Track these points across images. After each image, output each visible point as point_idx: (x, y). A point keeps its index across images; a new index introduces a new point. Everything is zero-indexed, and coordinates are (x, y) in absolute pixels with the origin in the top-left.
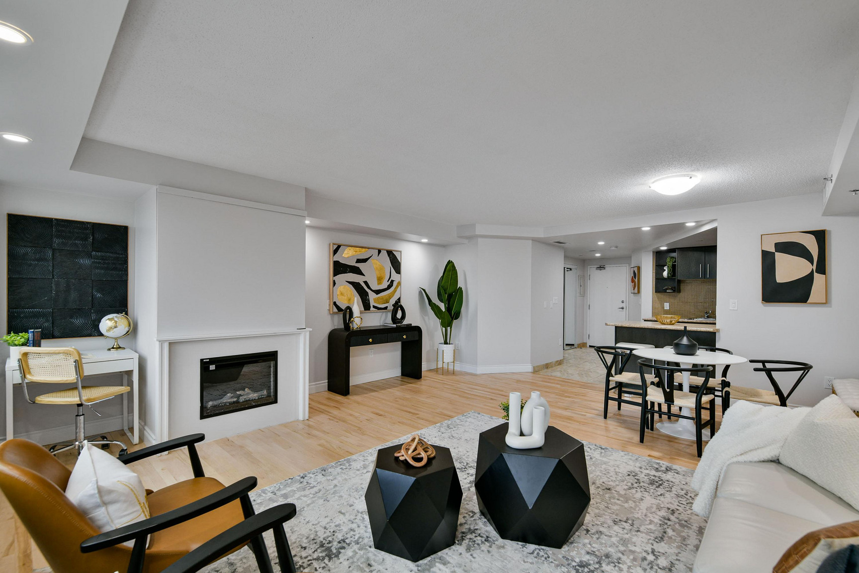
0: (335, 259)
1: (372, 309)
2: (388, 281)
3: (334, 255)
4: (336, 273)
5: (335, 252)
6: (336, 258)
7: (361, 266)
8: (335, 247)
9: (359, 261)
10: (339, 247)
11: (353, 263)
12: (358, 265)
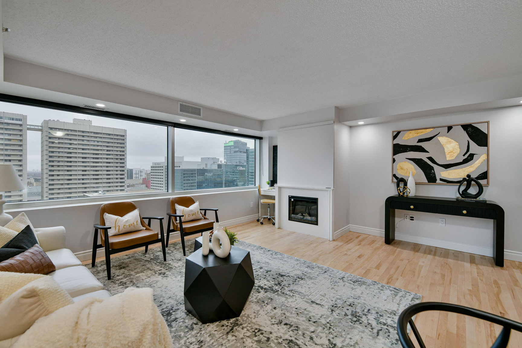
0: (394, 143)
1: (438, 181)
2: (464, 155)
3: (394, 140)
4: (395, 153)
5: (395, 137)
6: (396, 141)
7: (423, 145)
8: (395, 134)
9: (420, 141)
10: (399, 133)
11: (415, 143)
12: (419, 144)
